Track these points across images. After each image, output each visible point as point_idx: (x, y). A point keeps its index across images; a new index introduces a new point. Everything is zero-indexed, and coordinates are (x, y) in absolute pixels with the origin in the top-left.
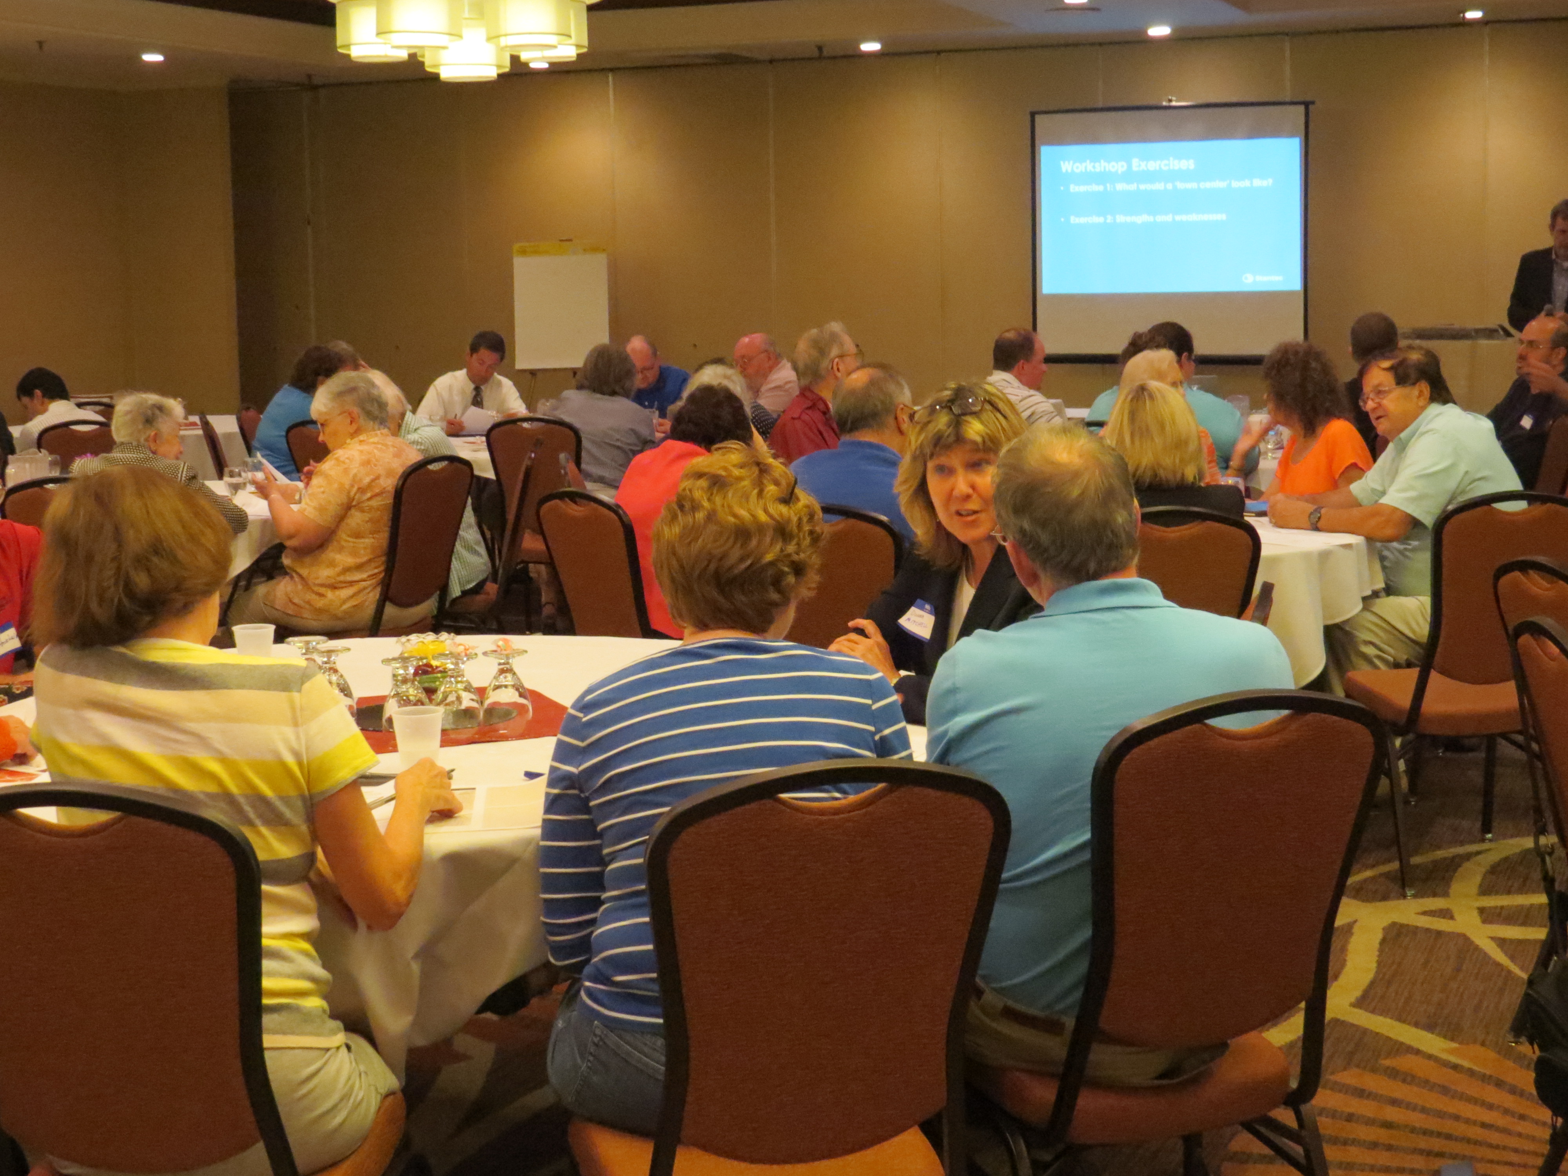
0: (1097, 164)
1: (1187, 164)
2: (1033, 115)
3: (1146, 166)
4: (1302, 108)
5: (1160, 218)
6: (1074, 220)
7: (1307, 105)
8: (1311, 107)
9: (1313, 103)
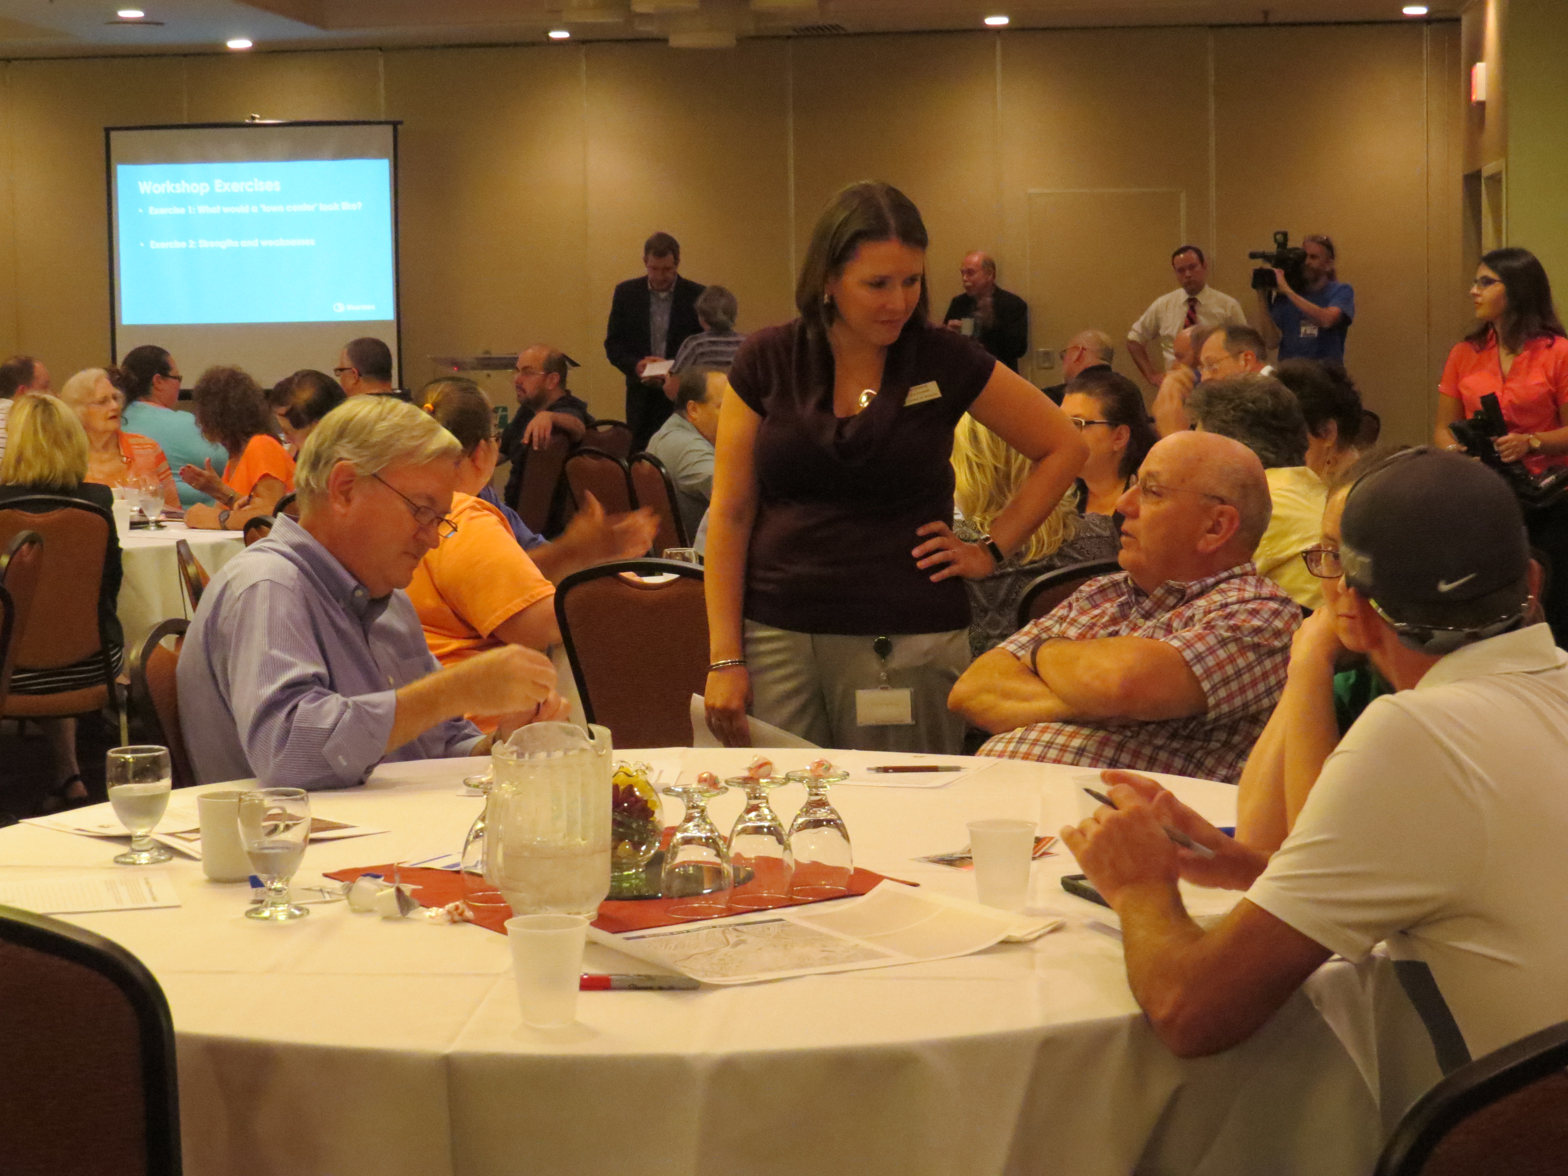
0: (178, 185)
1: (273, 186)
2: (108, 131)
3: (230, 187)
4: (389, 129)
5: (245, 244)
6: (154, 245)
7: (395, 124)
8: (399, 127)
9: (401, 123)
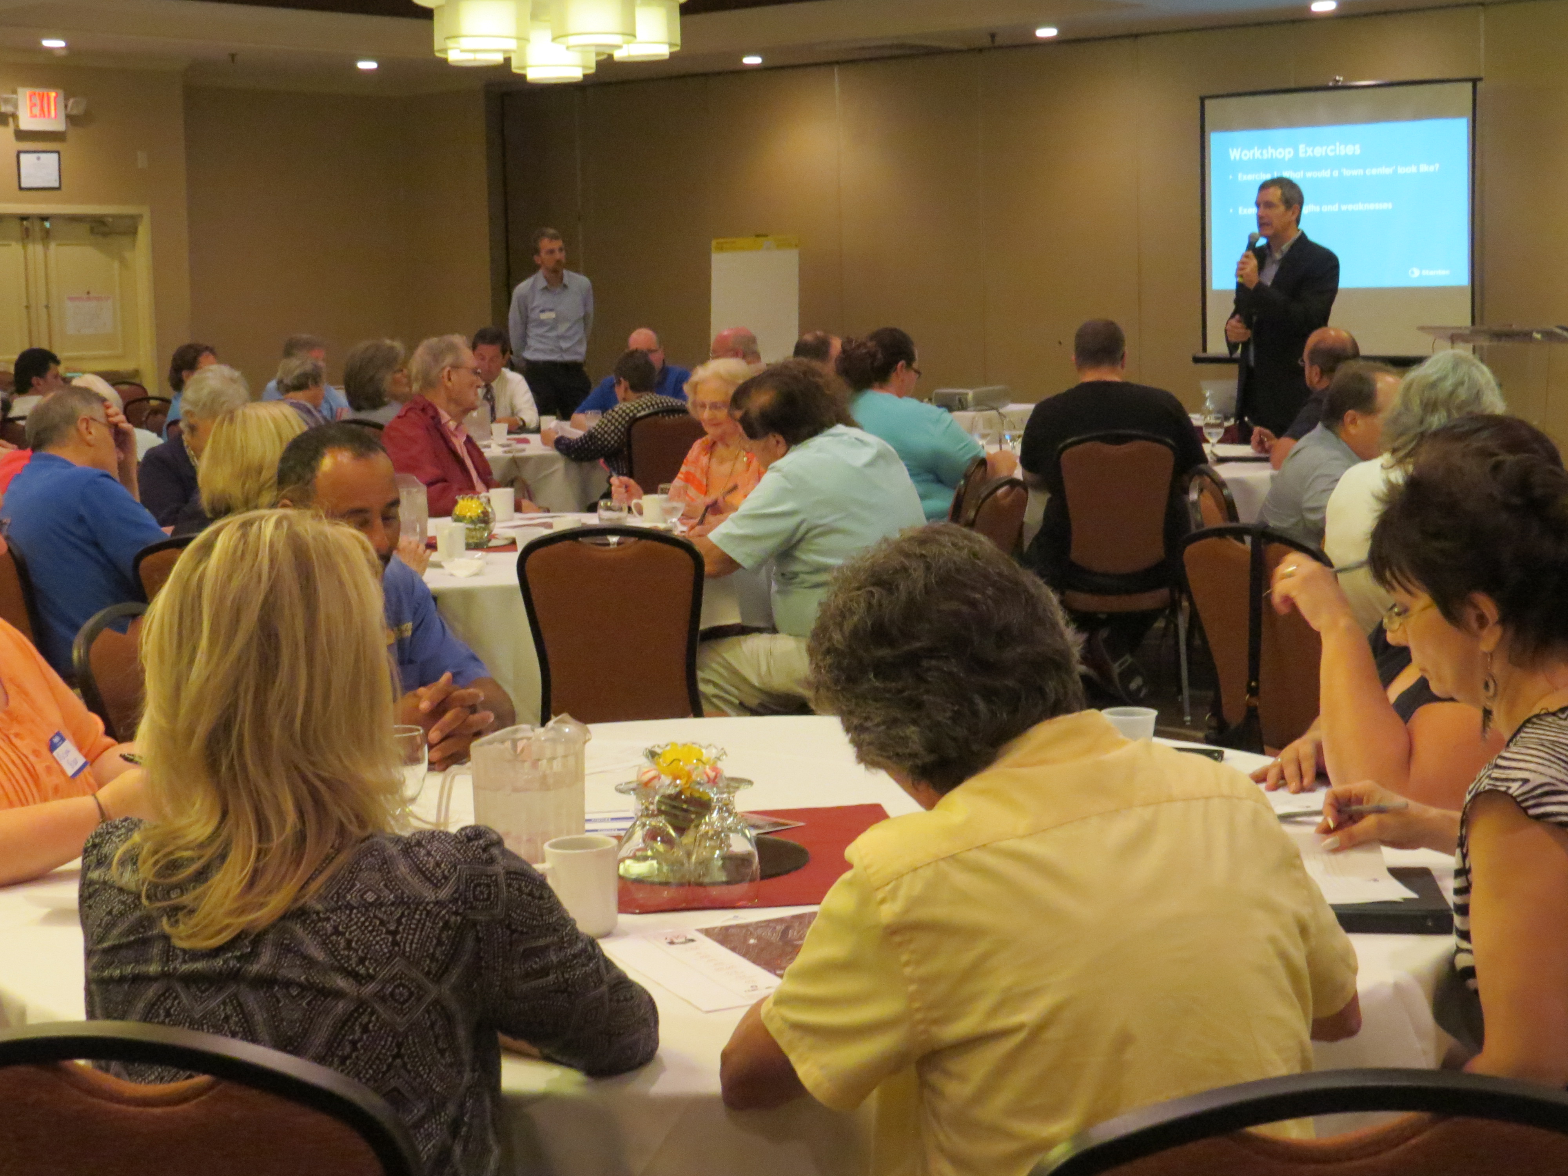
0: (1265, 151)
1: (1353, 150)
2: (1202, 100)
3: (1313, 151)
4: (1469, 86)
5: (1326, 208)
6: (1242, 211)
7: (1475, 81)
8: (1479, 85)
9: (1480, 79)
